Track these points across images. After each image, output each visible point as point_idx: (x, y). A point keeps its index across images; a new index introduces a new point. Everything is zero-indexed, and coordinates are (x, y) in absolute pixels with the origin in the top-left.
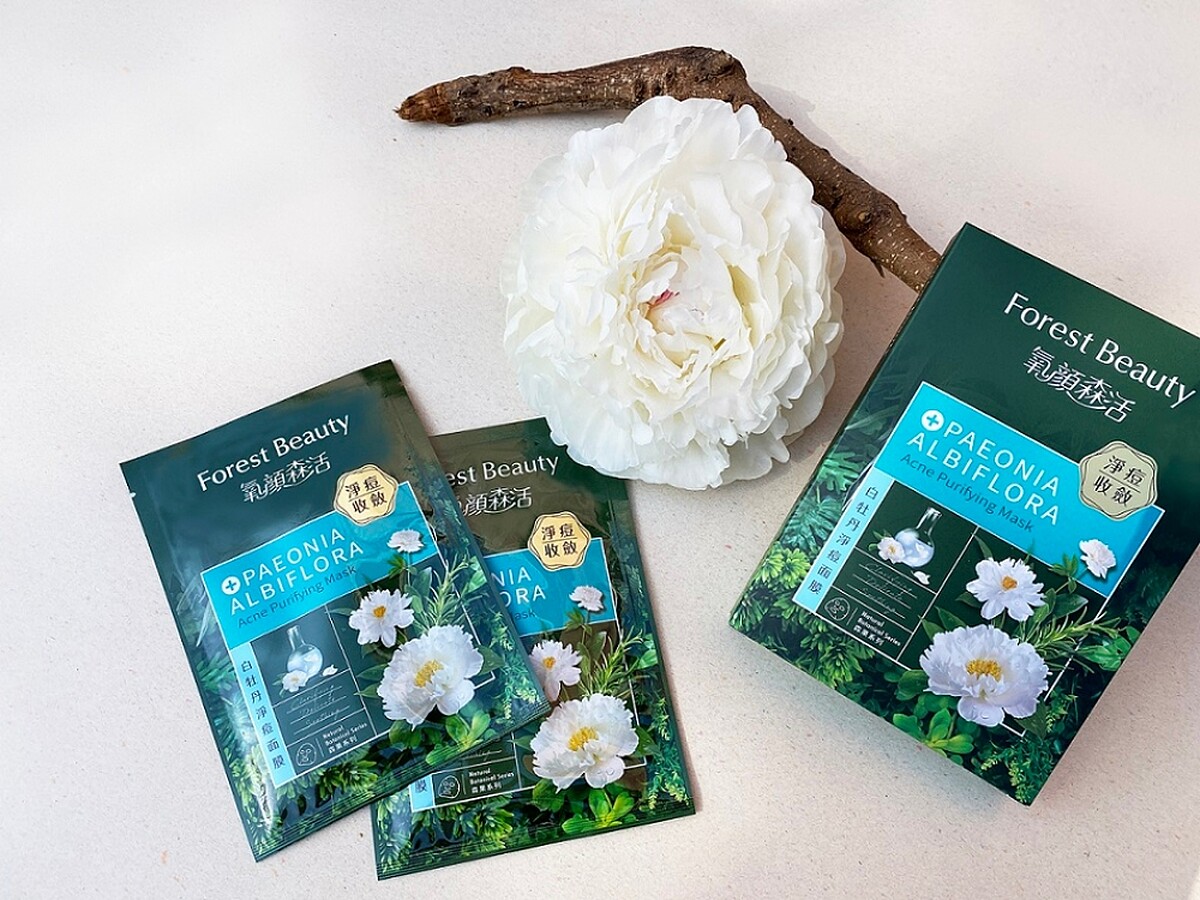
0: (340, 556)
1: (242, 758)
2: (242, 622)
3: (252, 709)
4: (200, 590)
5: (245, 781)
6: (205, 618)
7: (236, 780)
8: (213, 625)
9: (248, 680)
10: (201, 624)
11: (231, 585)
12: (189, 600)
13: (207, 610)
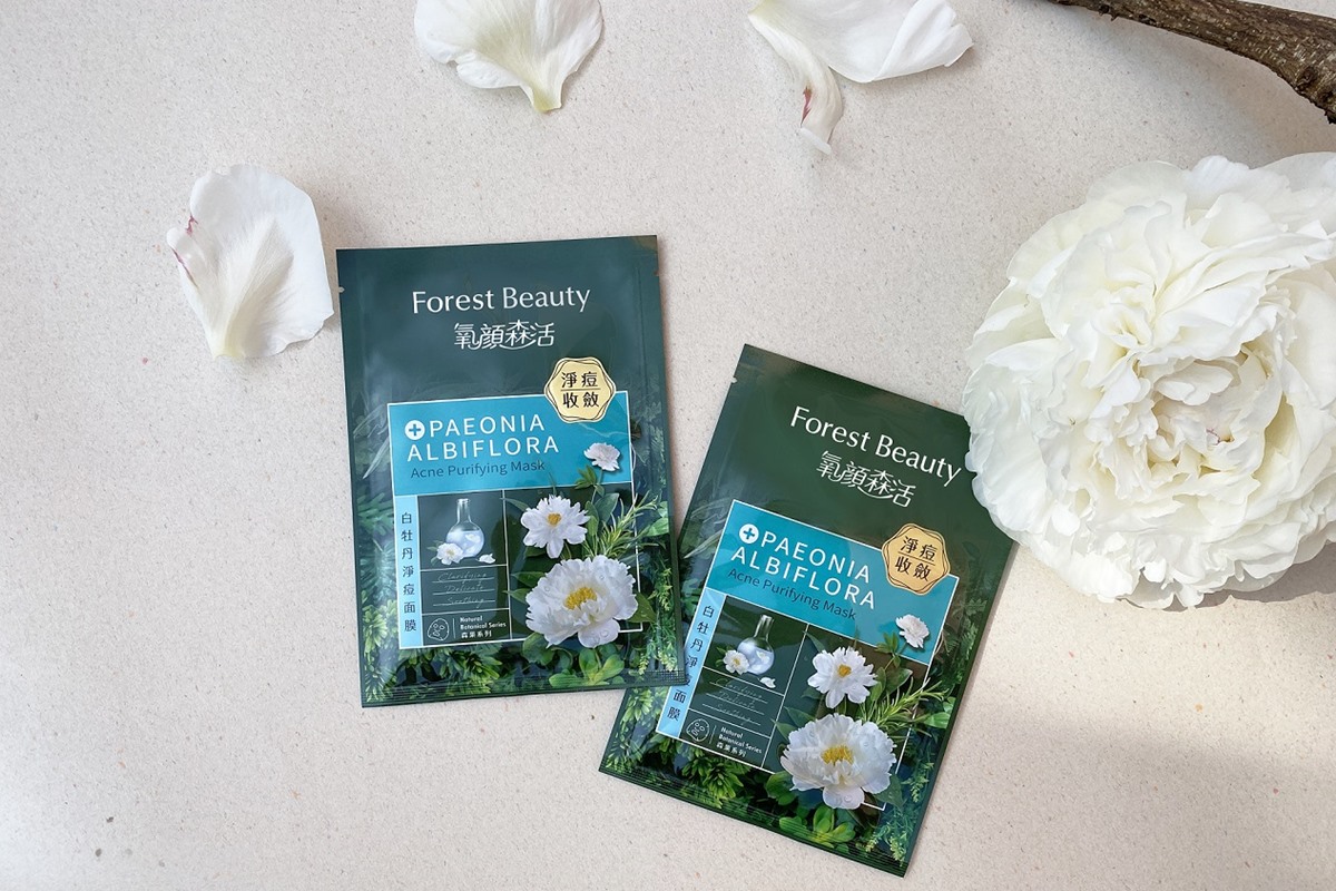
0: (534, 446)
1: (376, 606)
2: (415, 473)
3: (400, 564)
4: (383, 422)
5: (373, 629)
6: (379, 453)
7: (365, 626)
8: (385, 464)
9: (404, 533)
10: (374, 458)
11: (415, 430)
12: (369, 427)
13: (384, 446)
